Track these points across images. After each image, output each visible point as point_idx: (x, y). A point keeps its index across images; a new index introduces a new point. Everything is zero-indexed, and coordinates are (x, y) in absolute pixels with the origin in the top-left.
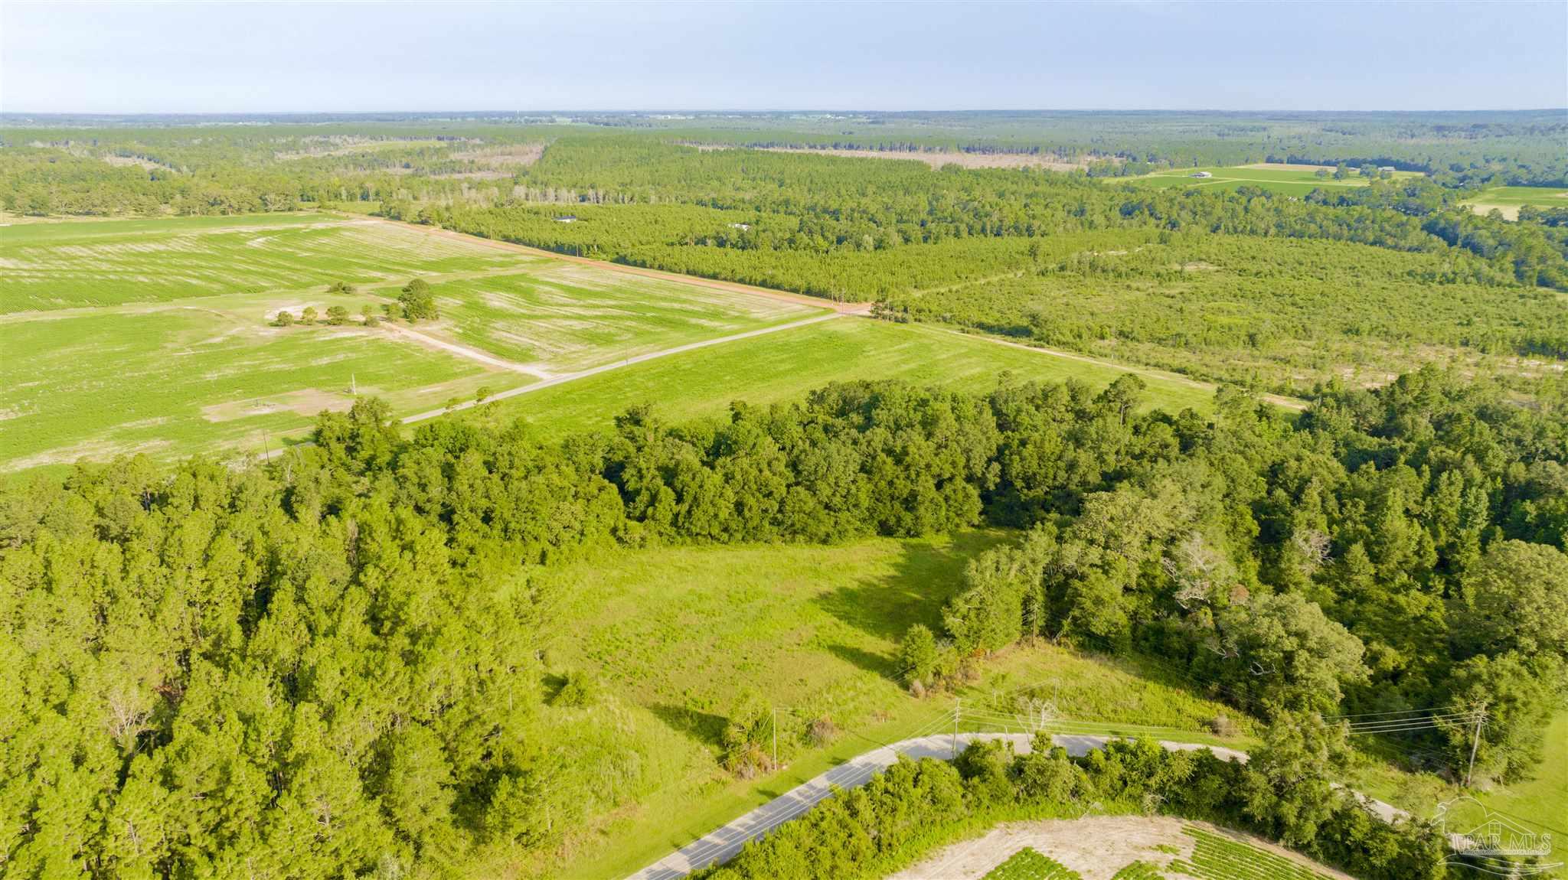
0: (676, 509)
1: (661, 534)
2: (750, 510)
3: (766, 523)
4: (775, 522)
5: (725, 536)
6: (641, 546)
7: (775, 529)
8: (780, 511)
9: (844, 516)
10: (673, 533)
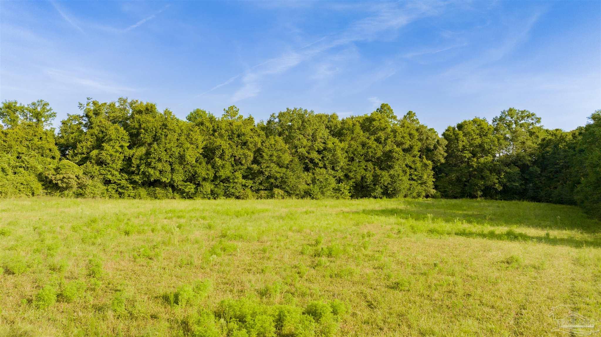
0: (128, 152)
1: (107, 182)
2: (221, 157)
3: (239, 175)
4: (249, 175)
5: (190, 188)
6: (79, 195)
7: (250, 183)
8: (255, 161)
9: (321, 173)
10: (124, 182)
